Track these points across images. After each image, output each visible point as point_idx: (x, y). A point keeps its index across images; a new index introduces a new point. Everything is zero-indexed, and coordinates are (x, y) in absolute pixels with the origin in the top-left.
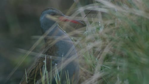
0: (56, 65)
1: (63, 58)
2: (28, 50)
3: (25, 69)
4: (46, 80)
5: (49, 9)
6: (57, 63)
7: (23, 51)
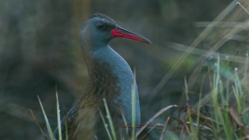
0: (236, 69)
1: (247, 58)
2: (189, 45)
3: (185, 78)
4: (219, 95)
5: (95, 16)
6: (237, 67)
7: (180, 47)
